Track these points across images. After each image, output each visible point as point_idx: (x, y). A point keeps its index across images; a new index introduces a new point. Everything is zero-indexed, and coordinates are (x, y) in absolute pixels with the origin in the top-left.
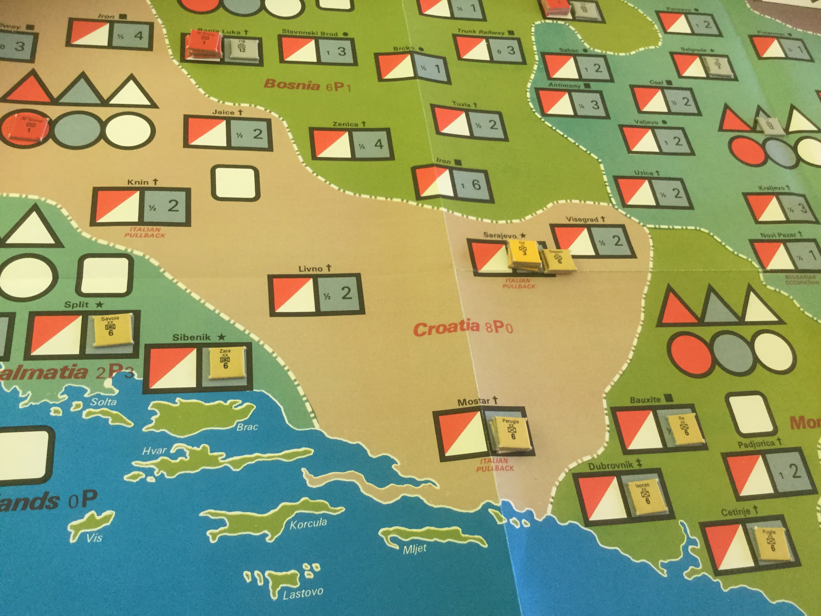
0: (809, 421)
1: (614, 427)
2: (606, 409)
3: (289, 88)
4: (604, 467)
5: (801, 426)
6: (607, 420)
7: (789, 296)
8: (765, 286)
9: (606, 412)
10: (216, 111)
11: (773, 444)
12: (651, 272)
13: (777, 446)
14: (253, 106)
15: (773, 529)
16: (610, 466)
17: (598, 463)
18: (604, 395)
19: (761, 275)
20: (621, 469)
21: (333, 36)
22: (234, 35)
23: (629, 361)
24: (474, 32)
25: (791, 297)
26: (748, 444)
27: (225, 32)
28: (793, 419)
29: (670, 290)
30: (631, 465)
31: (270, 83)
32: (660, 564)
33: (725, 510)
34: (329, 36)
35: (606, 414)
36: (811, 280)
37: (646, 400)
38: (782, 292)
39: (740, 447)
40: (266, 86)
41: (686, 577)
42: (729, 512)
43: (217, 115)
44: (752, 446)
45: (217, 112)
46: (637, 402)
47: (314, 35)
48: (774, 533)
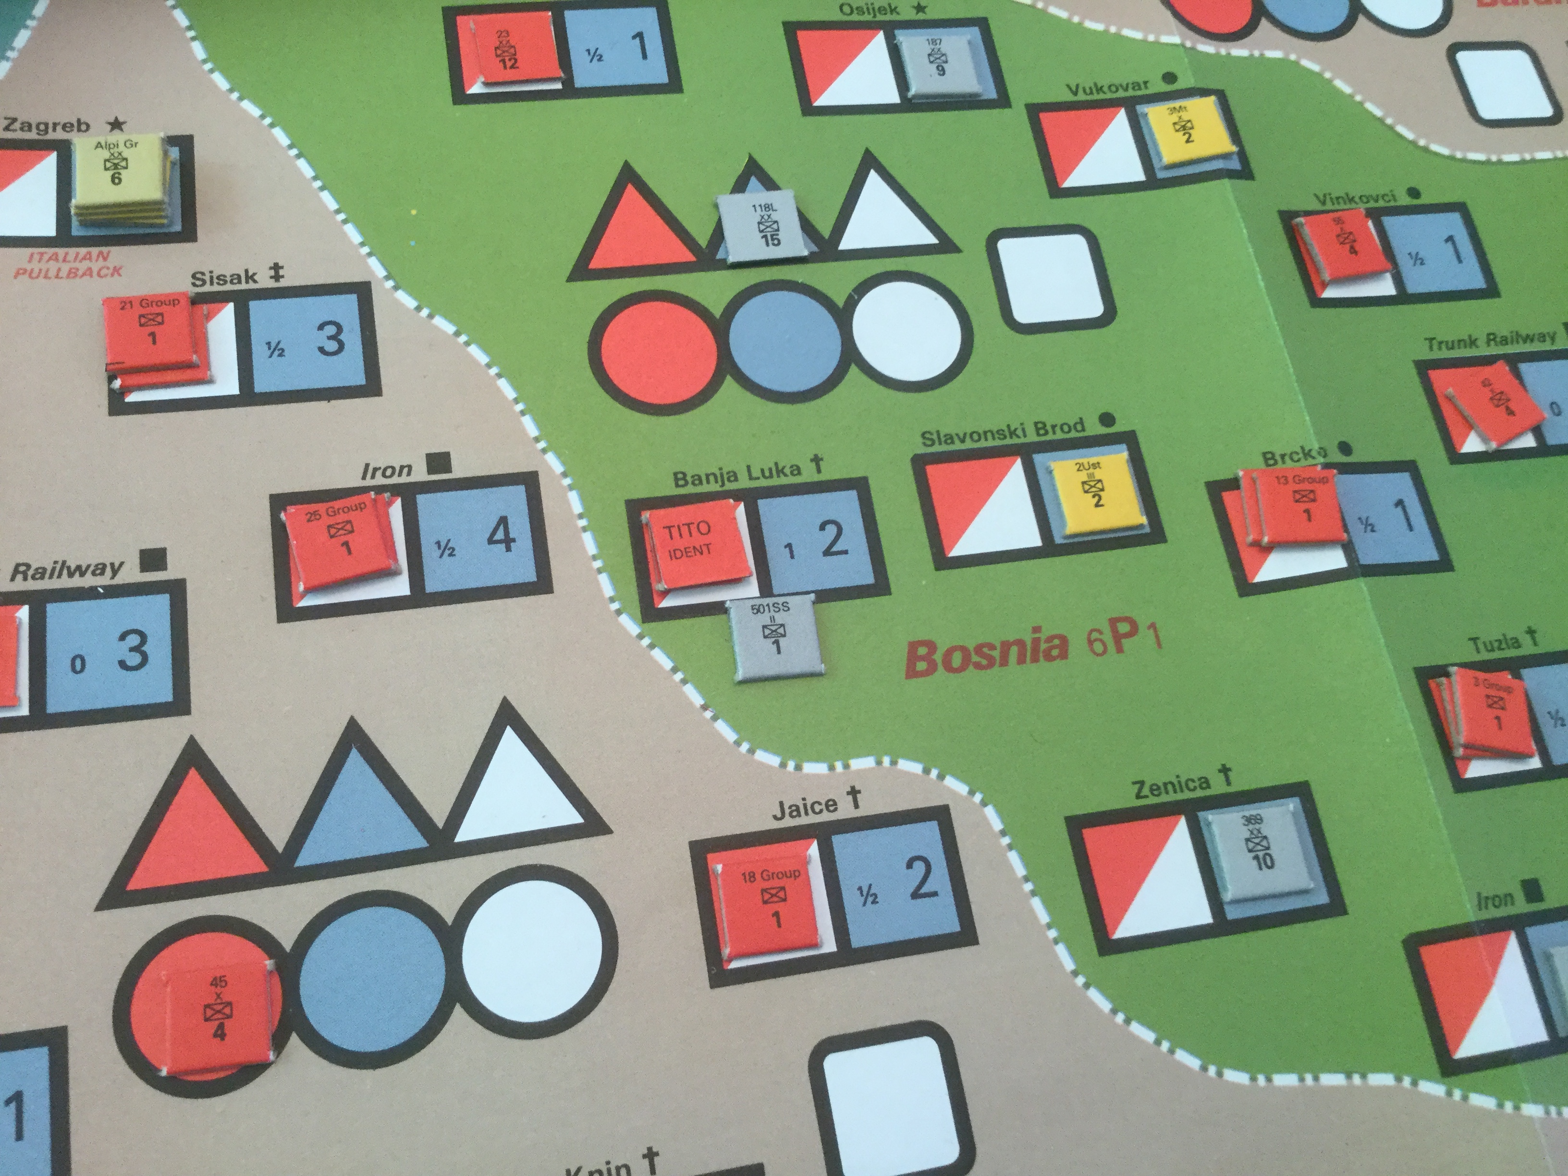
3: (978, 666)
10: (781, 804)
14: (886, 761)
21: (1073, 434)
22: (783, 481)
24: (1473, 343)
27: (756, 473)
31: (922, 658)
34: (1059, 435)
40: (911, 673)
43: (788, 822)
45: (787, 811)
47: (1015, 441)
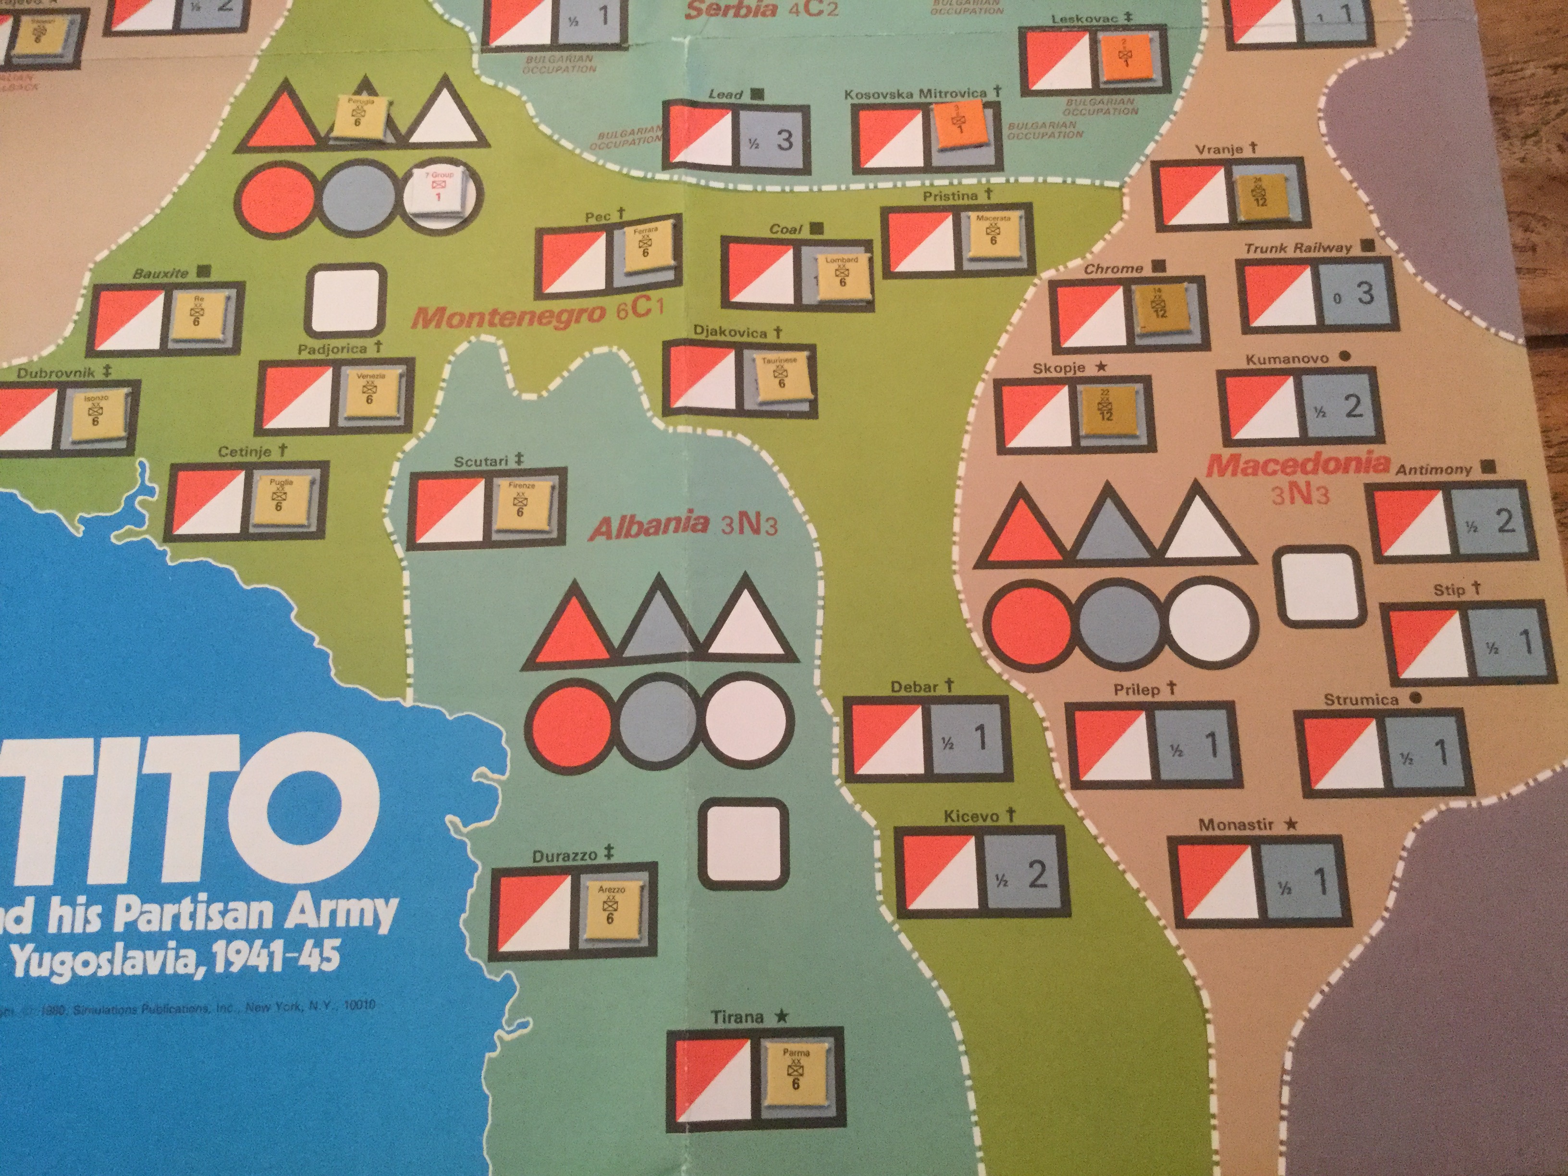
0: (452, 316)
1: (87, 315)
2: (85, 288)
4: (43, 374)
5: (434, 323)
6: (80, 304)
7: (520, 97)
8: (478, 77)
9: (84, 292)
11: (364, 350)
12: (259, 57)
13: (371, 353)
15: (291, 478)
16: (54, 375)
17: (35, 369)
18: (91, 266)
19: (475, 58)
20: (72, 378)
23: (158, 211)
25: (524, 98)
26: (317, 348)
28: (422, 311)
29: (286, 87)
30: (91, 374)
32: (78, 518)
33: (227, 448)
35: (83, 296)
36: (581, 64)
37: (162, 274)
38: (510, 89)
39: (300, 353)
41: (113, 540)
42: (231, 452)
44: (324, 353)
46: (145, 277)
48: (291, 483)
